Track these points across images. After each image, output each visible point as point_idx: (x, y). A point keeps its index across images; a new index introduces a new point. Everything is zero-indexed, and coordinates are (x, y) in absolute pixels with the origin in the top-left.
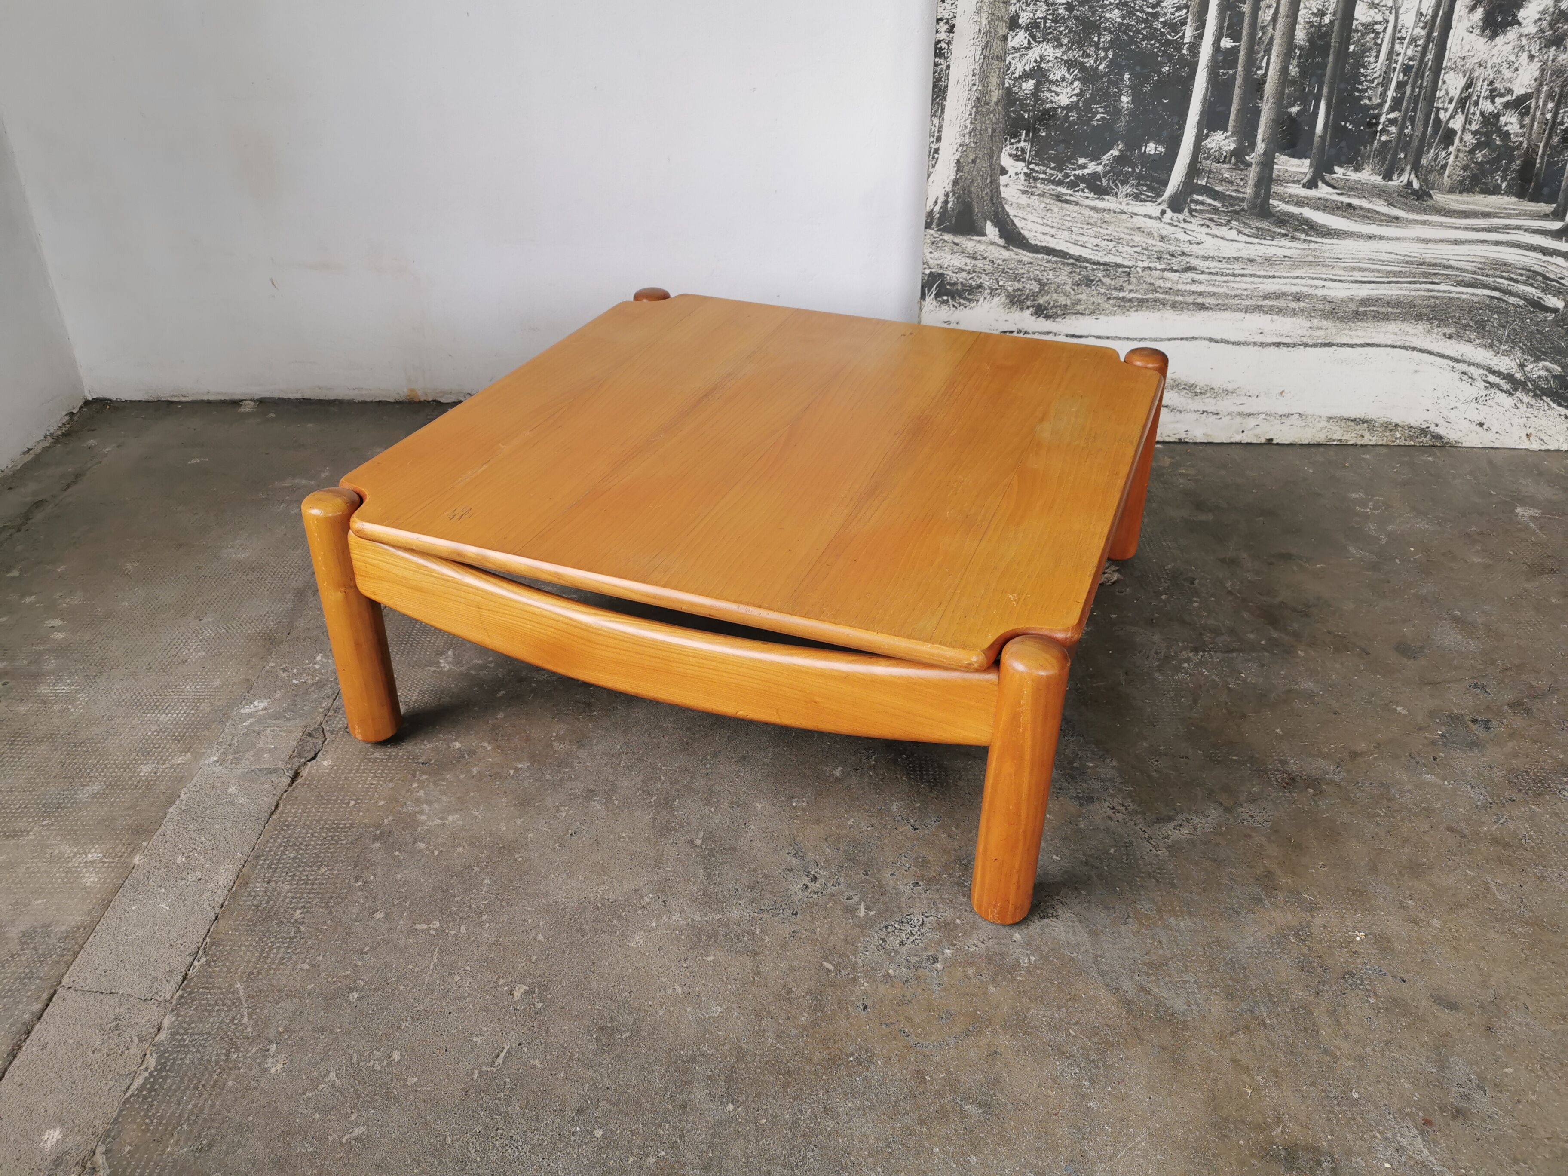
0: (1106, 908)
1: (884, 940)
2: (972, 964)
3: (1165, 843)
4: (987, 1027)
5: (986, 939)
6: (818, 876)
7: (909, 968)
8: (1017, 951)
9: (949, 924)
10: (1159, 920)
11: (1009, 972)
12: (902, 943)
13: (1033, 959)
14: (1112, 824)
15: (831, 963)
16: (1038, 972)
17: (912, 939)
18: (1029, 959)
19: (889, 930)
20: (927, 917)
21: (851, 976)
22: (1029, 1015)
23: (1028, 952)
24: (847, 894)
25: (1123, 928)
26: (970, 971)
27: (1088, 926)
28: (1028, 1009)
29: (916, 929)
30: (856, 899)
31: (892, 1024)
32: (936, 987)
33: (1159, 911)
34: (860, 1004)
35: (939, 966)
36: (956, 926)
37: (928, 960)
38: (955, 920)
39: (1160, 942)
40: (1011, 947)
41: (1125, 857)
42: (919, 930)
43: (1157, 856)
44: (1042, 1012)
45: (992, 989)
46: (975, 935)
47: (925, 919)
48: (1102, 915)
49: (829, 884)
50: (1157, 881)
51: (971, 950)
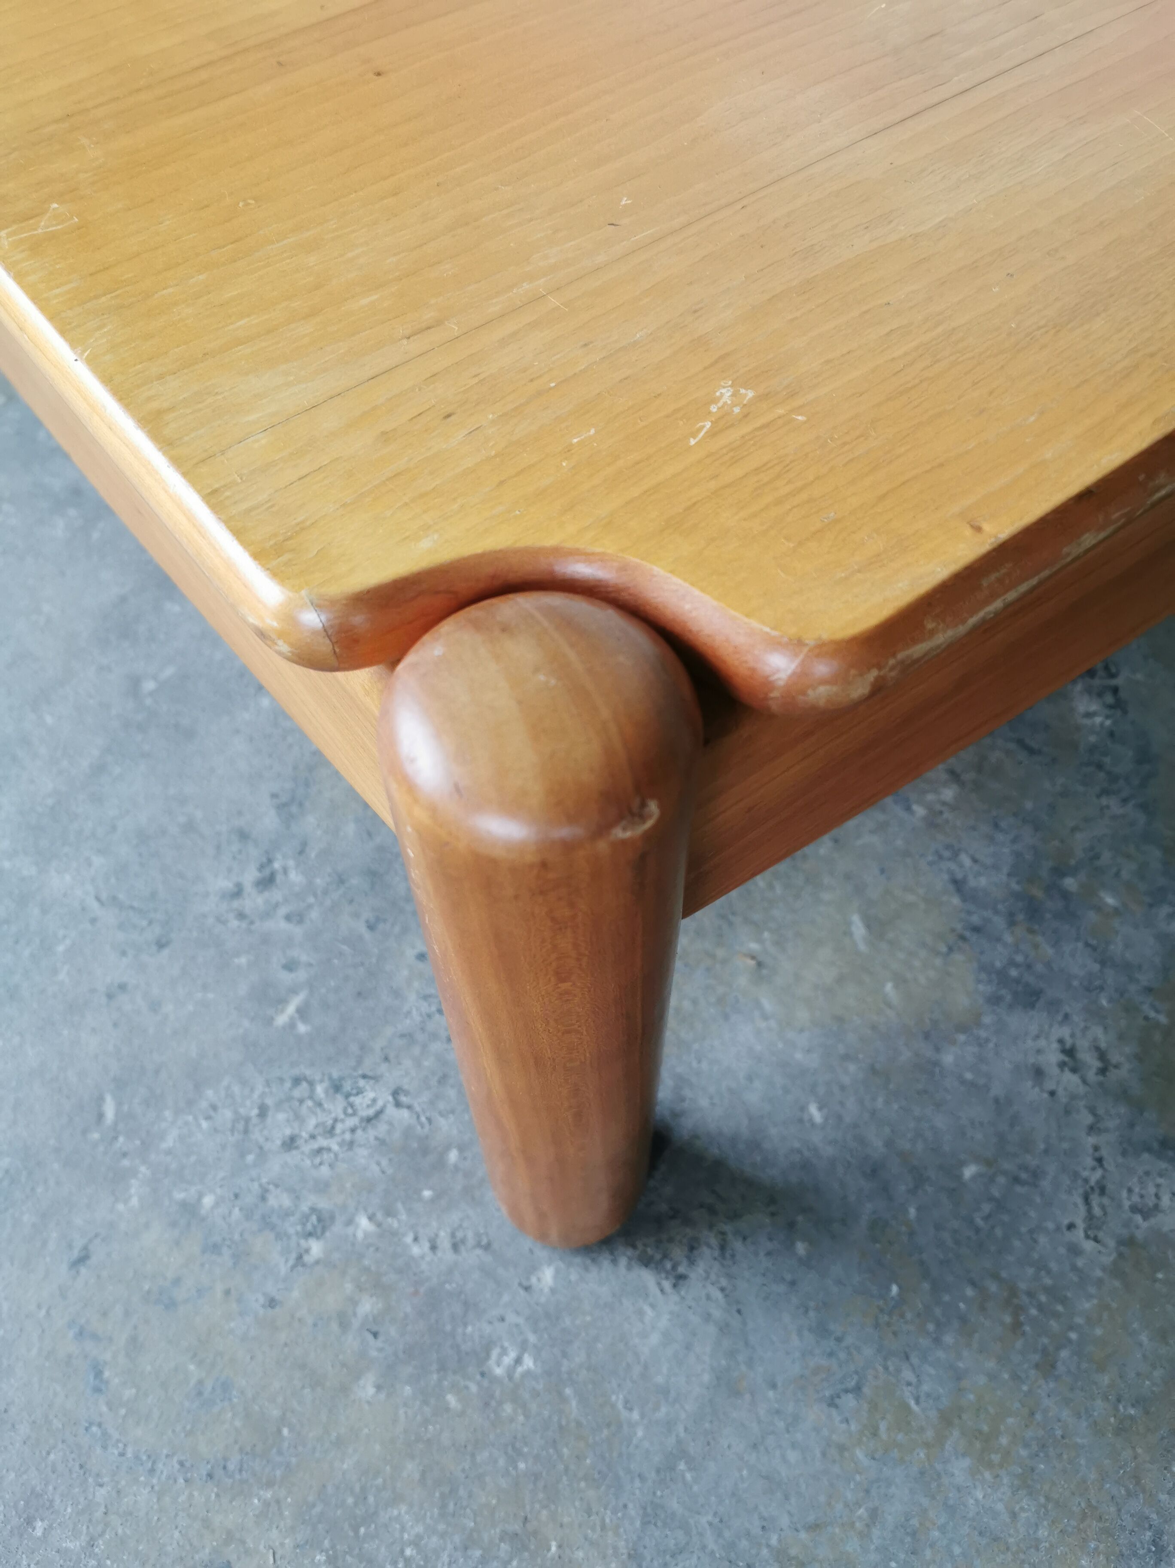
0: (821, 1330)
1: (263, 1112)
2: (379, 1287)
3: (1127, 1224)
4: (270, 1484)
5: (471, 1241)
6: (279, 878)
7: (248, 1215)
8: (511, 1318)
9: (425, 1151)
10: (927, 1445)
11: (442, 1368)
12: (290, 1143)
13: (528, 1362)
14: (1032, 1093)
15: (119, 1104)
16: (508, 1408)
17: (322, 1142)
18: (518, 1361)
19: (297, 1093)
20: (398, 1104)
21: (126, 1163)
22: (384, 1516)
23: (532, 1338)
24: (295, 953)
25: (814, 1414)
26: (367, 1306)
27: (731, 1354)
28: (397, 1499)
29: (351, 1122)
30: (301, 975)
31: (95, 1337)
32: (255, 1301)
33: (947, 1419)
34: (79, 1243)
35: (316, 1248)
36: (440, 1163)
37: (305, 1218)
38: (448, 1148)
39: (874, 1514)
40: (506, 1298)
41: (987, 1208)
42: (353, 1130)
43: (1075, 1250)
44: (419, 1529)
45: (367, 1388)
46: (455, 1217)
47: (391, 1110)
48: (795, 1341)
49: (283, 911)
50: (1016, 1326)
51: (416, 1250)
